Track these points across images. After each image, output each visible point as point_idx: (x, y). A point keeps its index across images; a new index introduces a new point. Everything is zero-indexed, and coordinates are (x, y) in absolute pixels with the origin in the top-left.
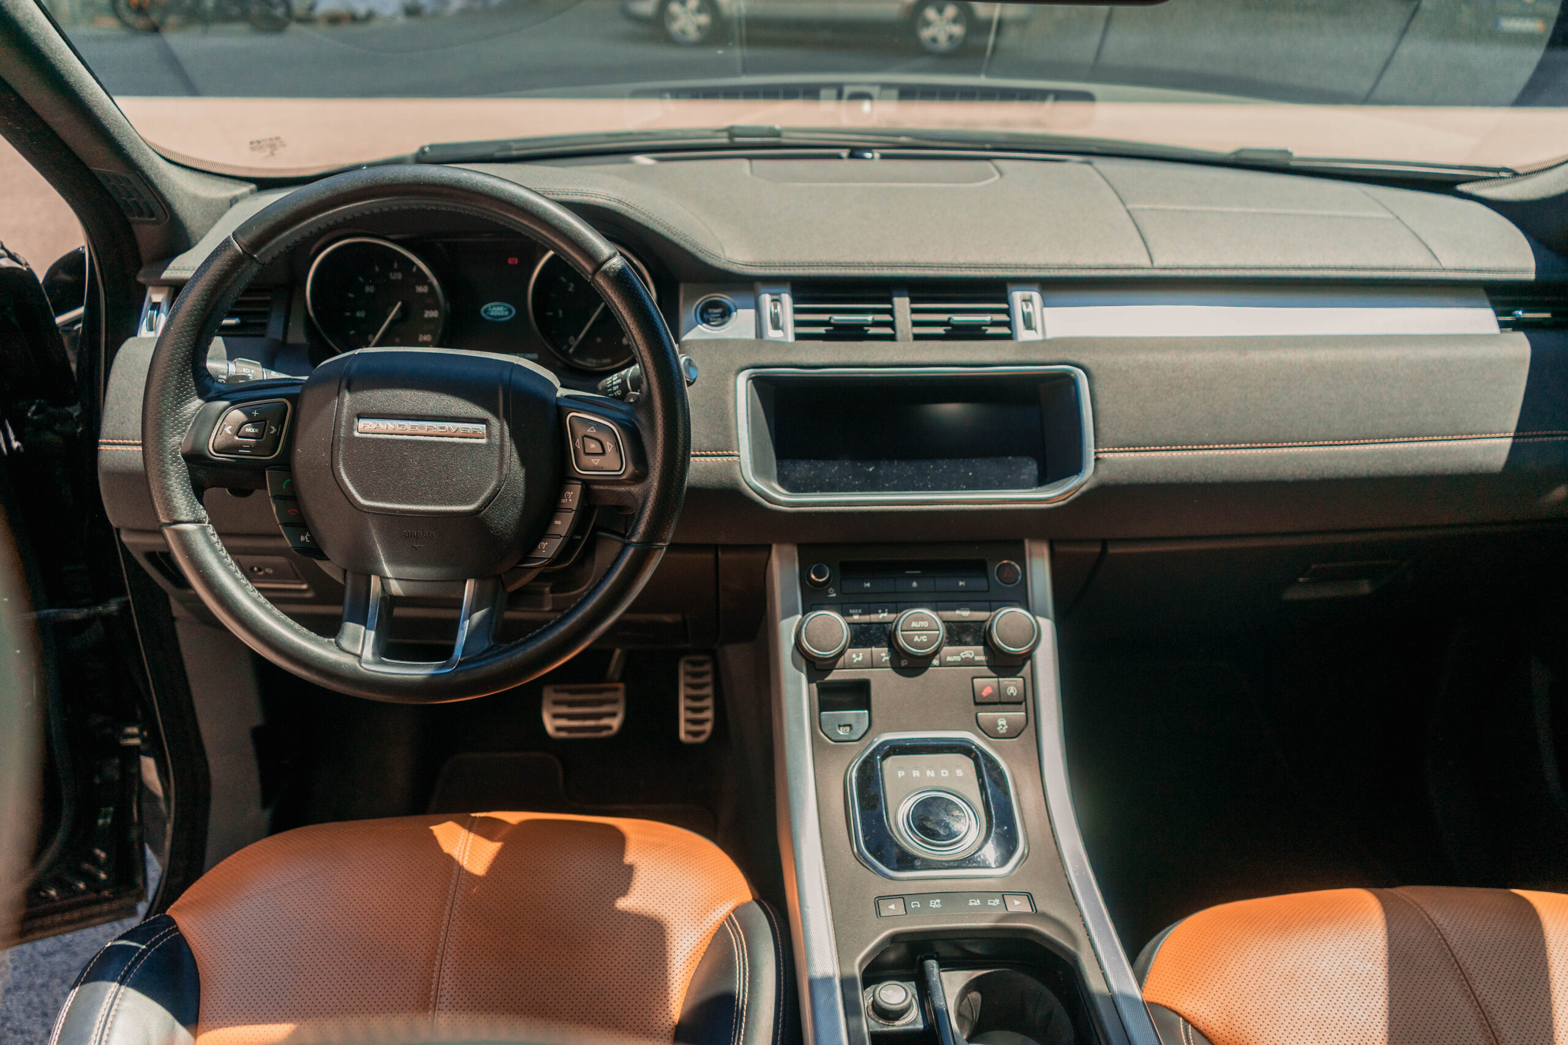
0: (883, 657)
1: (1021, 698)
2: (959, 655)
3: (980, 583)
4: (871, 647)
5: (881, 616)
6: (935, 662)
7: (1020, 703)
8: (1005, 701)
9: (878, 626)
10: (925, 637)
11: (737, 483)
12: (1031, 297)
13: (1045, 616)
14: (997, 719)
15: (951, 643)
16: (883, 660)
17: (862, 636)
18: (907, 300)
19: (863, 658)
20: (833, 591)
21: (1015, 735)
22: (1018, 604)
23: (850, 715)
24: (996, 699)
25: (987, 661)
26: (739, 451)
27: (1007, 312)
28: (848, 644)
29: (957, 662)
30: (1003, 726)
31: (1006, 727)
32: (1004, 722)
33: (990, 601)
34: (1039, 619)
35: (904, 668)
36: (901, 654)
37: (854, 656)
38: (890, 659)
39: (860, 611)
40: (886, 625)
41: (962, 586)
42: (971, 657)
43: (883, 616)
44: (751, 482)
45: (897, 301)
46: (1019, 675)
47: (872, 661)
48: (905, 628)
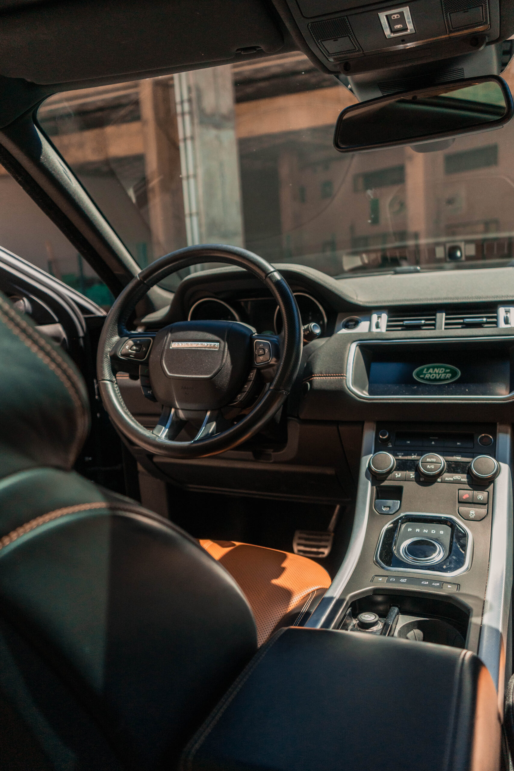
0: (411, 476)
1: (486, 502)
2: (453, 477)
3: (470, 445)
4: (406, 471)
5: (413, 457)
6: (439, 480)
7: (485, 504)
8: (476, 502)
9: (411, 461)
10: (433, 466)
11: (344, 388)
12: (510, 310)
13: (505, 462)
14: (470, 511)
15: (449, 472)
16: (411, 477)
17: (402, 466)
18: (444, 314)
19: (401, 476)
20: (391, 444)
21: (479, 519)
22: (489, 455)
23: (390, 502)
24: (470, 501)
25: (468, 482)
26: (346, 374)
27: (496, 317)
28: (394, 468)
29: (451, 481)
30: (473, 514)
31: (474, 515)
32: (474, 513)
33: (473, 453)
34: (501, 464)
35: (422, 482)
36: (421, 475)
37: (396, 474)
38: (415, 477)
39: (403, 454)
40: (415, 461)
41: (459, 445)
42: (459, 479)
43: (414, 457)
44: (350, 388)
45: (438, 315)
46: (486, 490)
47: (405, 478)
48: (423, 461)
